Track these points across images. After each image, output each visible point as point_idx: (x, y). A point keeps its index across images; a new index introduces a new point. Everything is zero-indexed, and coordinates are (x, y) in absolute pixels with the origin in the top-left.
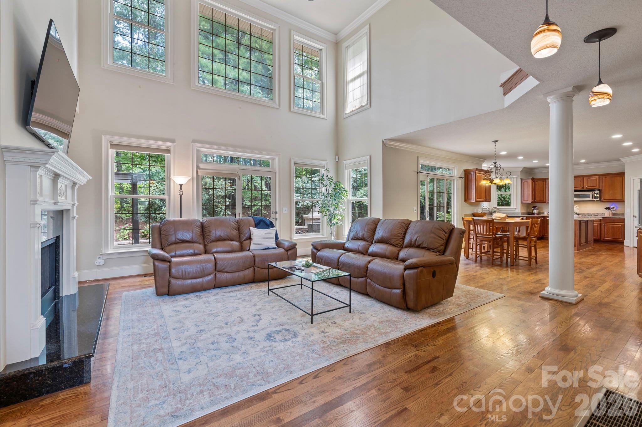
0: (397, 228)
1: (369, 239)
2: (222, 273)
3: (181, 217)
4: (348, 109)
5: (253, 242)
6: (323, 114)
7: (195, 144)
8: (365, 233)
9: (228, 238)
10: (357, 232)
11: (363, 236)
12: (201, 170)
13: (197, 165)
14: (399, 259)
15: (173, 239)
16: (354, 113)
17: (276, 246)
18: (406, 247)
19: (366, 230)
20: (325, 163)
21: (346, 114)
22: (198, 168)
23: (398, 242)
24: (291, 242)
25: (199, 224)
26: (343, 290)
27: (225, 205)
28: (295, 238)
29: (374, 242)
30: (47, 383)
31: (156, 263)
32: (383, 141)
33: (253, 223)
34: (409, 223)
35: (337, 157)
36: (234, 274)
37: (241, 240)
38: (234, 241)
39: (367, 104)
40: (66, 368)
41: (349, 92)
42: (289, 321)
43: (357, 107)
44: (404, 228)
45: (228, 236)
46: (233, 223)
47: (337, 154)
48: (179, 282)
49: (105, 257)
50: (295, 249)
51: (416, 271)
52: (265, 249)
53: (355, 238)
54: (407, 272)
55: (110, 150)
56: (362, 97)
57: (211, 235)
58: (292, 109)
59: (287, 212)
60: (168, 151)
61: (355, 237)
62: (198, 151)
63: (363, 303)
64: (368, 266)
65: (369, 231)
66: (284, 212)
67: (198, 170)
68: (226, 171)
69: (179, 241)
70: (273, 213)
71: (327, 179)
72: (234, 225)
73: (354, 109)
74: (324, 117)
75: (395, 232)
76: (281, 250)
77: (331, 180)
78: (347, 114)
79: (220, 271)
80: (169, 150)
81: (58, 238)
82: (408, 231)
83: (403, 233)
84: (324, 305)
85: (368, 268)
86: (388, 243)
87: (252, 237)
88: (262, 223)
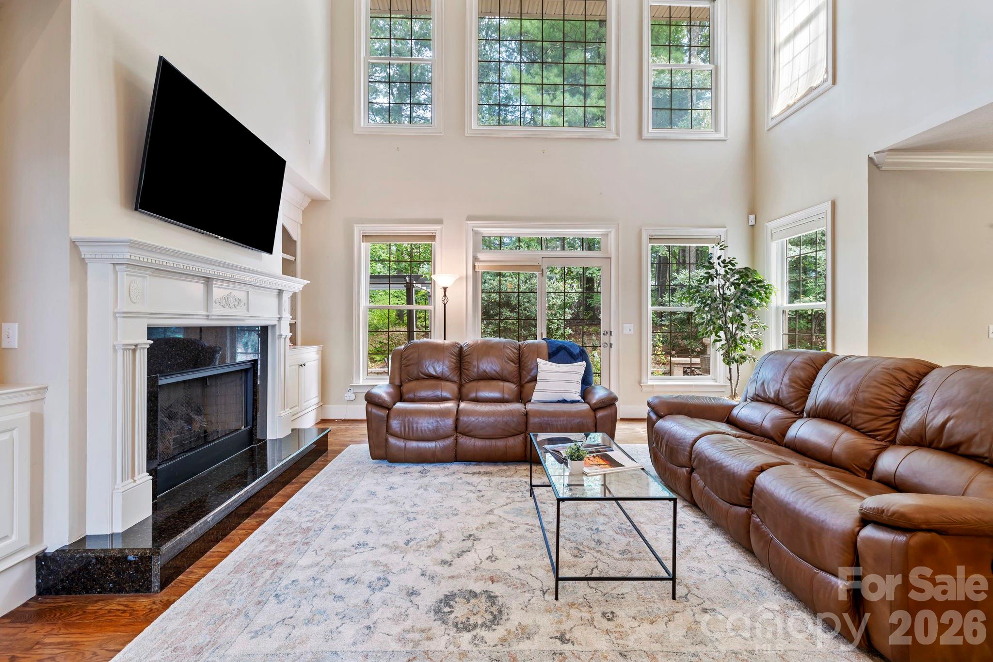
0: (875, 383)
1: (793, 404)
2: (467, 438)
3: (445, 339)
4: (778, 108)
5: (539, 385)
6: (716, 130)
7: (471, 223)
8: (784, 388)
9: (497, 375)
10: (763, 384)
11: (777, 393)
12: (480, 264)
13: (473, 257)
14: (875, 476)
16: (792, 111)
17: (579, 398)
18: (907, 442)
19: (786, 380)
20: (721, 231)
21: (772, 119)
22: (475, 259)
23: (877, 424)
24: (611, 393)
25: (456, 350)
26: (701, 521)
27: (564, 320)
28: (649, 383)
29: (805, 415)
30: (110, 577)
31: (370, 409)
32: (870, 159)
33: (545, 352)
34: (922, 370)
35: (752, 217)
36: (488, 443)
37: (522, 381)
38: (509, 381)
39: (826, 80)
40: (130, 561)
41: (781, 67)
42: (516, 574)
43: (798, 96)
44: (902, 385)
45: (497, 373)
46: (508, 351)
47: (753, 210)
48: (401, 443)
49: (356, 390)
50: (613, 407)
51: (901, 538)
52: (559, 402)
53: (759, 398)
54: (869, 532)
55: (363, 245)
56: (812, 69)
57: (471, 369)
58: (645, 135)
59: (631, 332)
60: (433, 237)
61: (758, 395)
62: (474, 233)
63: (732, 578)
64: (754, 480)
65: (793, 384)
66: (626, 331)
67: (476, 264)
68: (520, 261)
69: (422, 376)
70: (604, 334)
71: (719, 264)
72: (511, 353)
73: (791, 102)
74: (721, 136)
75: (867, 395)
76: (586, 407)
77: (730, 266)
78: (776, 116)
79: (465, 434)
80: (435, 236)
81: (256, 363)
82: (914, 396)
83: (898, 399)
84: (623, 552)
85: (755, 486)
86: (844, 423)
87: (538, 379)
88: (562, 353)
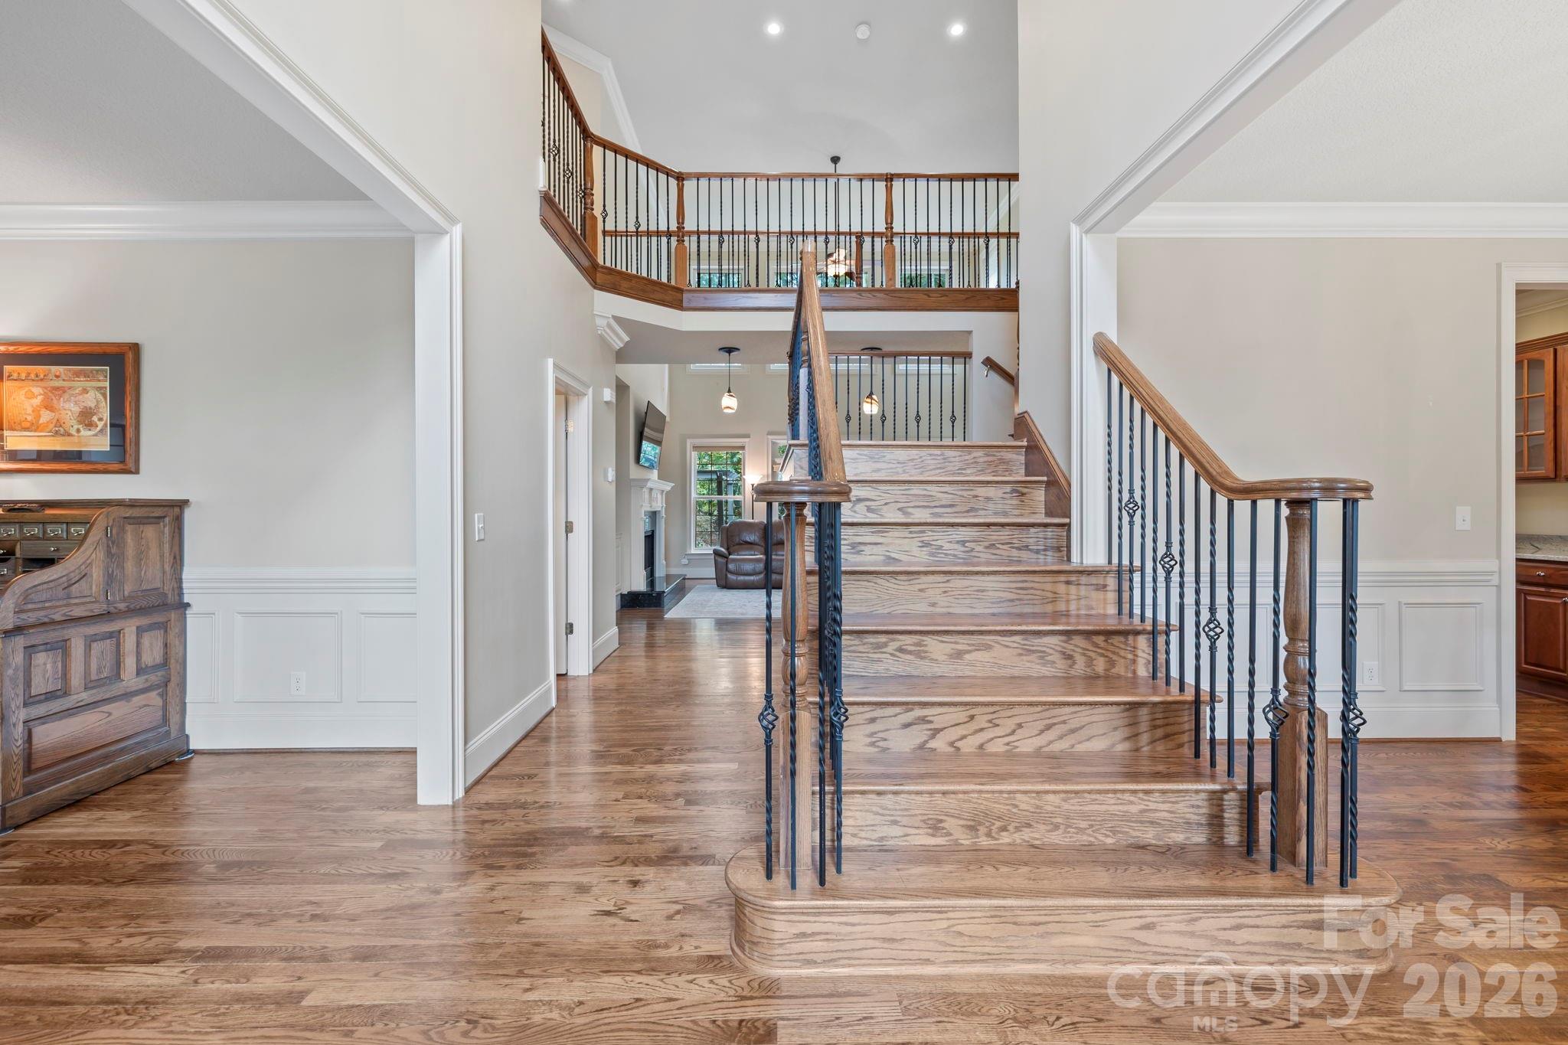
7: (770, 436)
15: (737, 540)
25: (763, 526)
31: (717, 558)
48: (735, 578)
49: (689, 557)
55: (693, 453)
62: (773, 443)
69: (742, 541)
80: (744, 447)
81: (653, 532)
